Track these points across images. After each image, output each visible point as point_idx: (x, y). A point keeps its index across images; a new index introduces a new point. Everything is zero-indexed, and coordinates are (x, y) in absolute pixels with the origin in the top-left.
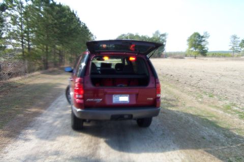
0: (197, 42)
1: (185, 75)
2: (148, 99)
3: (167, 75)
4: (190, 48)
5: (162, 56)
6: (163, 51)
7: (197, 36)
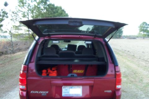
0: (145, 28)
1: (138, 51)
2: (105, 91)
3: (125, 51)
4: (140, 32)
5: (121, 37)
6: (122, 34)
7: (145, 24)
